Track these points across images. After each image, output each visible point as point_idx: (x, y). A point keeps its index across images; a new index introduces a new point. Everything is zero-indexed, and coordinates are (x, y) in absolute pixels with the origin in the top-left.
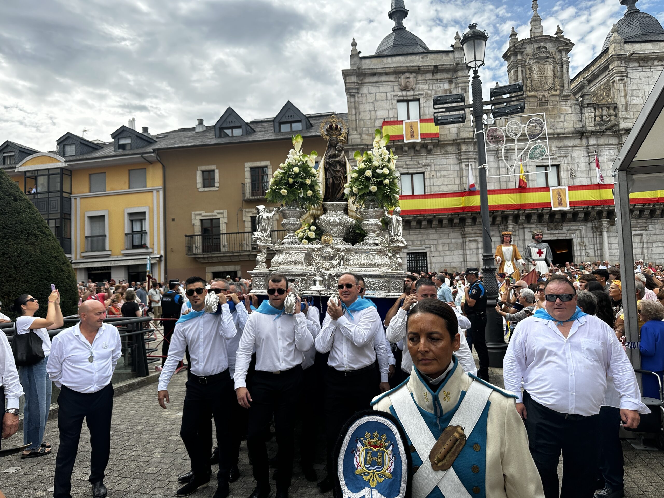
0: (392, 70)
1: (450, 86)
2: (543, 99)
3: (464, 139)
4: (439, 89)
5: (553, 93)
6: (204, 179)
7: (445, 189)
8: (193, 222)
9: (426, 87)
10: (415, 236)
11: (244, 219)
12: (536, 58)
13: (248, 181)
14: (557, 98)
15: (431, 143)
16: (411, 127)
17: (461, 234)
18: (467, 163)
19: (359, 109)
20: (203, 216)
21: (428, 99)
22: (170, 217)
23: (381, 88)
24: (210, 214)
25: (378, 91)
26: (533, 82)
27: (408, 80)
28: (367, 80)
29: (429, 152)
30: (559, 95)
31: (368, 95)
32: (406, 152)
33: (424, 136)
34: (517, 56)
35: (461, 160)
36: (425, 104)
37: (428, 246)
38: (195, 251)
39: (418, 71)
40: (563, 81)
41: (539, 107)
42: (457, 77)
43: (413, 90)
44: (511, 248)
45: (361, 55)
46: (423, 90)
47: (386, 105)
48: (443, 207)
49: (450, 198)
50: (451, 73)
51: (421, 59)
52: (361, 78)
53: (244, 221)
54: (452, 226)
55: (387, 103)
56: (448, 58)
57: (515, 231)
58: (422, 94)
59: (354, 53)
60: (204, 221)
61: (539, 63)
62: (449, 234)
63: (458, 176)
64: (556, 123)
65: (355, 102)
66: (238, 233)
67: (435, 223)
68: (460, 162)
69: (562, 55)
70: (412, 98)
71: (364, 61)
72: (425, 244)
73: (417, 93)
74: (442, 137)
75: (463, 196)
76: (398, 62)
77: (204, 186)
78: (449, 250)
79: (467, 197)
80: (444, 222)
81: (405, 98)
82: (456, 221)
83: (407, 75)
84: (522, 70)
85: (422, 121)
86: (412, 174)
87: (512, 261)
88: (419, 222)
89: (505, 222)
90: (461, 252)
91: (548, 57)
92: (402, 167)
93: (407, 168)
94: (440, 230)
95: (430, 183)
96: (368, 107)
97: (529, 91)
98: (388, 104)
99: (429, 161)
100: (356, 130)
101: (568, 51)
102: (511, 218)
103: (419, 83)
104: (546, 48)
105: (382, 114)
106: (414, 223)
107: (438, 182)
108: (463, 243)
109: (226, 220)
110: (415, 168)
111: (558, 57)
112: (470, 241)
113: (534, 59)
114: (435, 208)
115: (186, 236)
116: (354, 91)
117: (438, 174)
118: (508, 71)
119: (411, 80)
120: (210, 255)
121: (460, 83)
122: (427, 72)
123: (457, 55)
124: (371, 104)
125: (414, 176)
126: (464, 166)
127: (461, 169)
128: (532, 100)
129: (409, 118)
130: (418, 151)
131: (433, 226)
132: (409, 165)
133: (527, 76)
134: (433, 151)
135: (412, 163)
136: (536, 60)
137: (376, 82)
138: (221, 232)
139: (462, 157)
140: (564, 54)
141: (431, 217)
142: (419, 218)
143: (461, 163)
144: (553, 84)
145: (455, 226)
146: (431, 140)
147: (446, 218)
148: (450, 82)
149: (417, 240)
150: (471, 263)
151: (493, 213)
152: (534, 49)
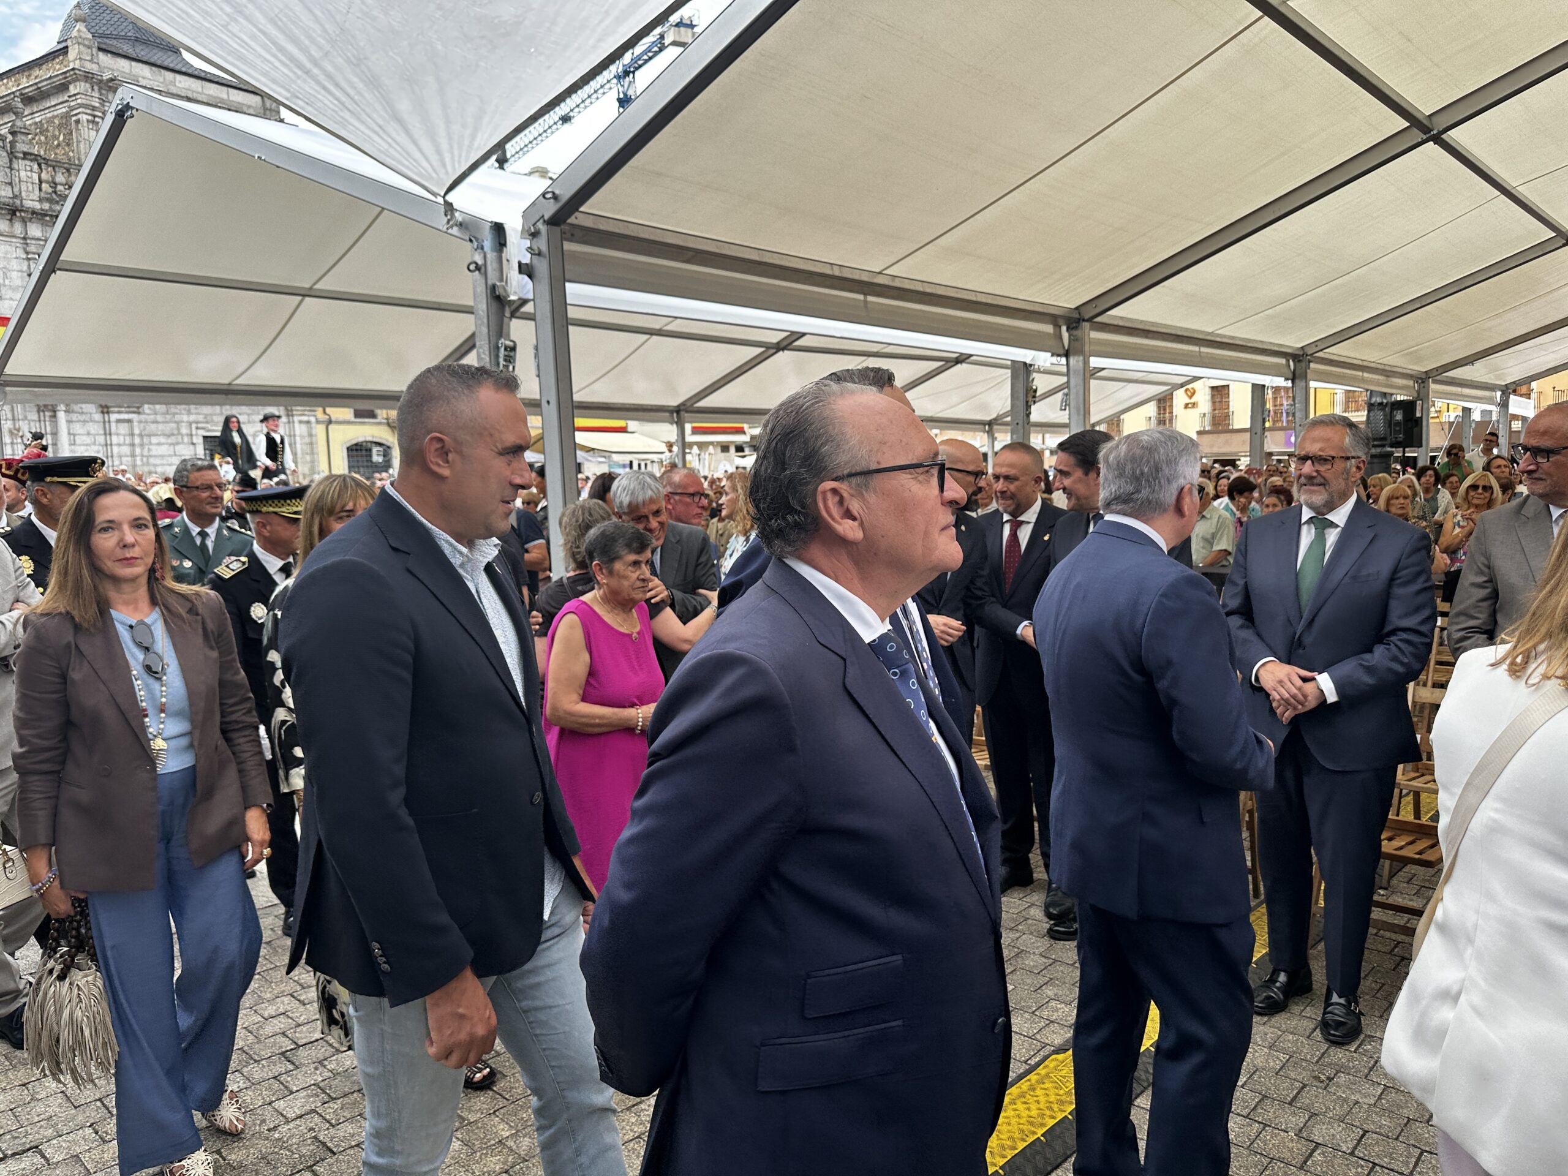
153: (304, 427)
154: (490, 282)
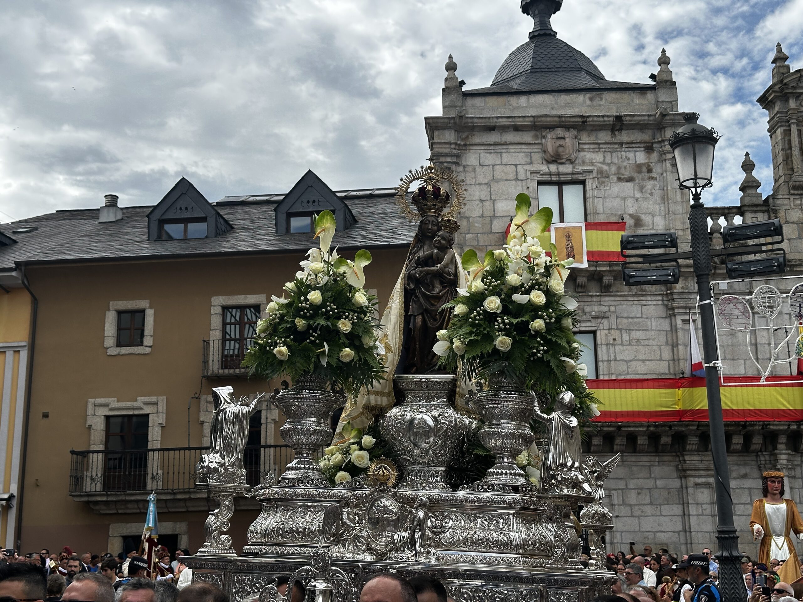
0: (527, 122)
1: (648, 158)
4: (625, 163)
6: (120, 329)
7: (641, 370)
8: (89, 423)
9: (598, 157)
11: (201, 419)
13: (216, 335)
15: (610, 271)
16: (568, 237)
17: (678, 470)
18: (687, 317)
20: (111, 410)
21: (603, 182)
22: (38, 409)
23: (504, 155)
24: (129, 404)
25: (499, 162)
27: (561, 142)
28: (477, 140)
29: (606, 289)
31: (478, 169)
33: (594, 257)
34: (787, 100)
35: (673, 309)
36: (595, 191)
38: (88, 486)
39: (581, 125)
42: (663, 141)
43: (571, 162)
44: (783, 506)
45: (464, 88)
46: (592, 164)
47: (515, 190)
48: (636, 409)
49: (652, 390)
50: (650, 132)
51: (588, 102)
52: (464, 136)
53: (202, 423)
54: (656, 452)
55: (516, 186)
56: (645, 102)
57: (793, 468)
58: (591, 172)
59: (450, 84)
60: (112, 420)
62: (650, 467)
63: (667, 344)
66: (189, 449)
67: (619, 441)
68: (671, 313)
70: (569, 178)
71: (470, 102)
73: (580, 169)
75: (679, 388)
76: (540, 106)
77: (119, 345)
78: (651, 503)
79: (687, 389)
80: (639, 442)
81: (554, 178)
82: (665, 440)
83: (560, 132)
84: (799, 131)
85: (589, 226)
87: (787, 535)
89: (770, 448)
90: (677, 509)
94: (632, 458)
95: (608, 354)
96: (478, 193)
98: (520, 188)
99: (606, 309)
102: (783, 439)
103: (583, 150)
105: (506, 209)
107: (625, 353)
108: (683, 489)
109: (162, 419)
112: (697, 485)
114: (619, 409)
115: (73, 452)
116: (449, 159)
117: (626, 337)
118: (769, 131)
119: (568, 142)
120: (123, 498)
122: (601, 127)
123: (663, 95)
124: (485, 187)
126: (679, 322)
127: (674, 329)
129: (562, 220)
130: (582, 286)
131: (616, 448)
134: (613, 289)
137: (496, 144)
138: (150, 447)
139: (675, 304)
141: (611, 429)
143: (675, 316)
145: (663, 451)
146: (610, 266)
147: (643, 433)
148: (649, 149)
150: (700, 535)
151: (744, 426)
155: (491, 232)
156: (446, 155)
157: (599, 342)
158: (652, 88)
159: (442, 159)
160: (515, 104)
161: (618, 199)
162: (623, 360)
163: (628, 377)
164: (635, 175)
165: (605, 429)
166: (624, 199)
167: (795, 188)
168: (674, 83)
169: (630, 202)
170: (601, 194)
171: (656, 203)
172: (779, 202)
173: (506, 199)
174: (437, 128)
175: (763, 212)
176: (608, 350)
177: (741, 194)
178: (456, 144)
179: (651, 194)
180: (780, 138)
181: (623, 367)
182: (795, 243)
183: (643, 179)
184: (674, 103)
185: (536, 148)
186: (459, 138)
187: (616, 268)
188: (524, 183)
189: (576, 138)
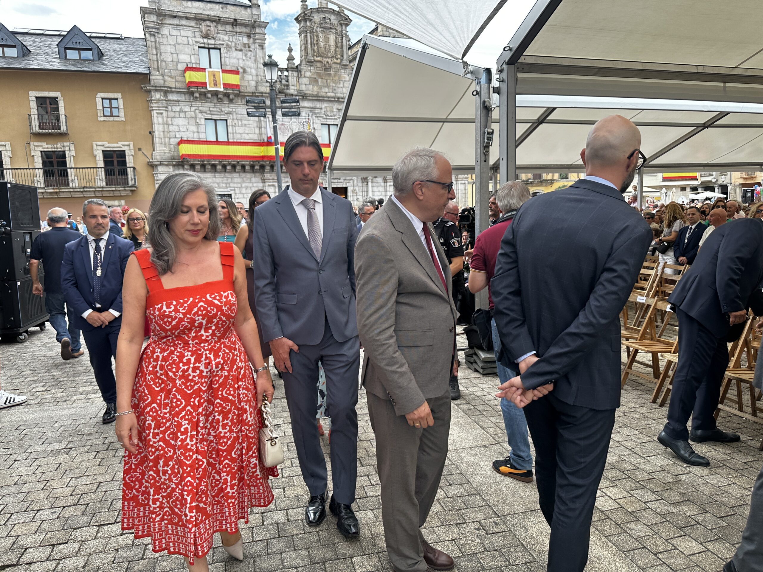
0: (192, 16)
1: (249, 41)
2: (327, 65)
3: (262, 93)
4: (239, 42)
5: (335, 61)
7: (246, 138)
9: (226, 38)
10: (220, 179)
12: (323, 28)
13: (34, 112)
14: (338, 66)
15: (233, 93)
16: (214, 76)
17: (262, 179)
19: (160, 49)
21: (229, 50)
23: (182, 31)
25: (179, 34)
26: (319, 49)
27: (209, 28)
28: (167, 21)
29: (231, 101)
30: (340, 64)
31: (169, 37)
32: (209, 98)
33: (226, 86)
34: (306, 22)
36: (226, 55)
37: (233, 189)
39: (218, 21)
40: (343, 51)
41: (323, 72)
42: (255, 34)
43: (214, 39)
46: (224, 41)
47: (188, 50)
48: (245, 155)
49: (251, 147)
50: (249, 28)
51: (221, 9)
52: (161, 19)
54: (253, 172)
55: (188, 48)
56: (247, 13)
58: (223, 44)
61: (324, 31)
62: (250, 178)
63: (257, 127)
64: (337, 88)
65: (155, 42)
67: (238, 168)
69: (342, 28)
70: (213, 46)
72: (230, 187)
73: (218, 42)
74: (243, 88)
75: (262, 146)
76: (198, 8)
79: (266, 147)
80: (246, 168)
81: (206, 46)
82: (257, 167)
83: (208, 23)
84: (311, 36)
86: (215, 120)
88: (224, 167)
91: (331, 28)
92: (206, 113)
93: (211, 114)
94: (243, 175)
95: (233, 130)
96: (169, 49)
97: (316, 56)
98: (190, 49)
99: (231, 110)
100: (159, 71)
101: (347, 25)
103: (219, 33)
104: (330, 19)
105: (185, 58)
106: (219, 167)
107: (240, 130)
109: (9, 154)
110: (218, 115)
111: (339, 28)
112: (269, 186)
113: (320, 28)
114: (238, 154)
116: (154, 30)
117: (240, 123)
118: (299, 34)
119: (212, 28)
121: (258, 39)
122: (228, 23)
123: (255, 11)
124: (173, 47)
125: (217, 121)
128: (318, 64)
129: (210, 67)
130: (221, 99)
131: (237, 170)
132: (213, 111)
133: (315, 42)
134: (234, 101)
135: (215, 109)
136: (322, 29)
138: (4, 167)
140: (344, 27)
141: (235, 163)
142: (225, 163)
144: (335, 53)
145: (256, 172)
146: (233, 90)
147: (248, 165)
148: (249, 36)
149: (223, 183)
152: (320, 18)
153: (463, 186)
154: (482, 100)
155: (177, 70)
156: (152, 28)
157: (228, 124)
158: (250, 7)
159: (151, 30)
160: (185, 5)
161: (235, 59)
162: (239, 133)
163: (242, 141)
164: (243, 48)
165: (233, 163)
166: (238, 59)
167: (308, 62)
168: (259, 6)
169: (241, 61)
170: (228, 56)
171: (252, 62)
172: (302, 67)
173: (184, 54)
174: (147, 13)
175: (296, 71)
176: (232, 128)
177: (287, 62)
178: (157, 22)
179: (250, 58)
180: (303, 38)
181: (239, 136)
182: (308, 86)
183: (246, 51)
184: (259, 16)
185: (197, 30)
186: (158, 19)
187: (236, 92)
188: (192, 47)
189: (216, 27)
